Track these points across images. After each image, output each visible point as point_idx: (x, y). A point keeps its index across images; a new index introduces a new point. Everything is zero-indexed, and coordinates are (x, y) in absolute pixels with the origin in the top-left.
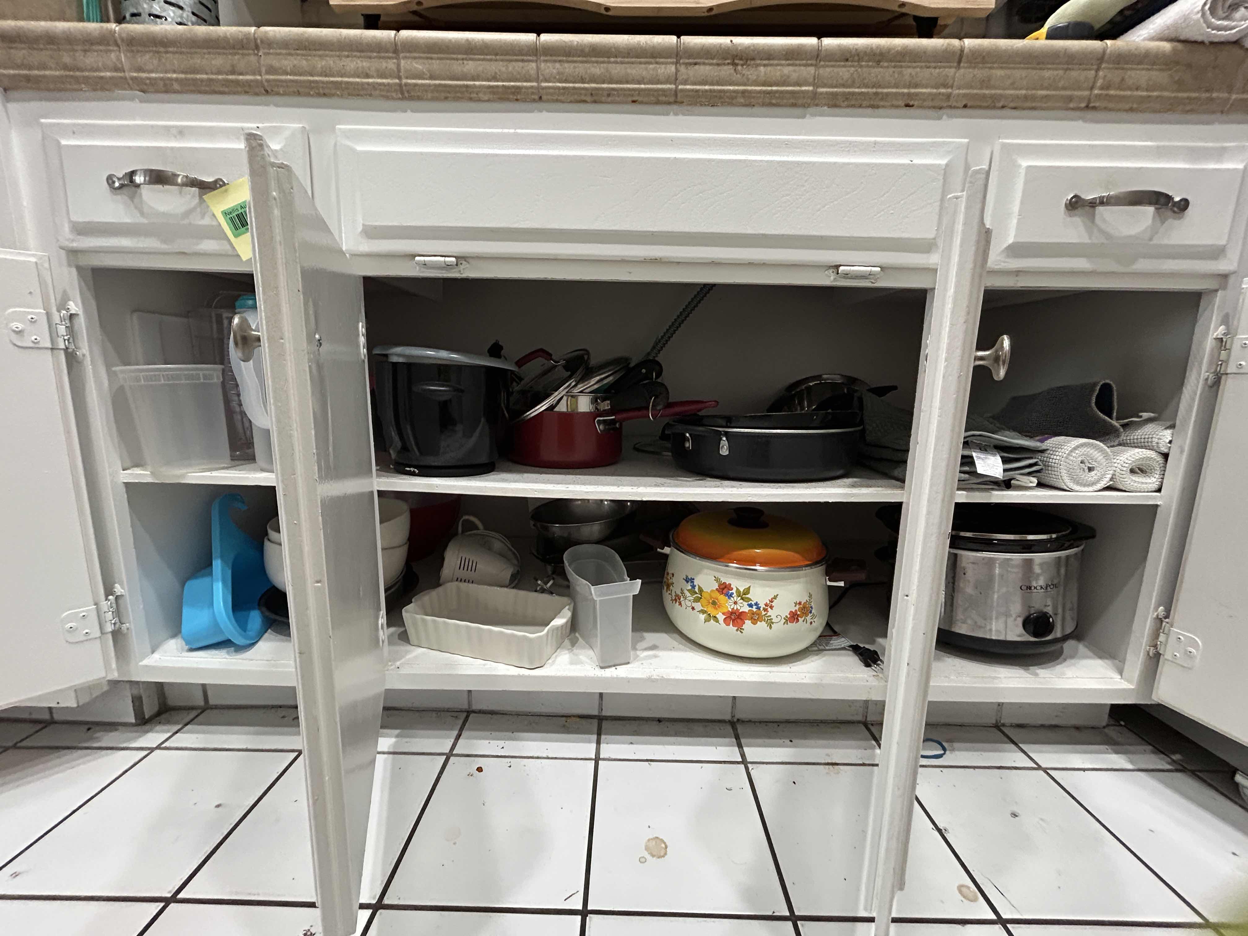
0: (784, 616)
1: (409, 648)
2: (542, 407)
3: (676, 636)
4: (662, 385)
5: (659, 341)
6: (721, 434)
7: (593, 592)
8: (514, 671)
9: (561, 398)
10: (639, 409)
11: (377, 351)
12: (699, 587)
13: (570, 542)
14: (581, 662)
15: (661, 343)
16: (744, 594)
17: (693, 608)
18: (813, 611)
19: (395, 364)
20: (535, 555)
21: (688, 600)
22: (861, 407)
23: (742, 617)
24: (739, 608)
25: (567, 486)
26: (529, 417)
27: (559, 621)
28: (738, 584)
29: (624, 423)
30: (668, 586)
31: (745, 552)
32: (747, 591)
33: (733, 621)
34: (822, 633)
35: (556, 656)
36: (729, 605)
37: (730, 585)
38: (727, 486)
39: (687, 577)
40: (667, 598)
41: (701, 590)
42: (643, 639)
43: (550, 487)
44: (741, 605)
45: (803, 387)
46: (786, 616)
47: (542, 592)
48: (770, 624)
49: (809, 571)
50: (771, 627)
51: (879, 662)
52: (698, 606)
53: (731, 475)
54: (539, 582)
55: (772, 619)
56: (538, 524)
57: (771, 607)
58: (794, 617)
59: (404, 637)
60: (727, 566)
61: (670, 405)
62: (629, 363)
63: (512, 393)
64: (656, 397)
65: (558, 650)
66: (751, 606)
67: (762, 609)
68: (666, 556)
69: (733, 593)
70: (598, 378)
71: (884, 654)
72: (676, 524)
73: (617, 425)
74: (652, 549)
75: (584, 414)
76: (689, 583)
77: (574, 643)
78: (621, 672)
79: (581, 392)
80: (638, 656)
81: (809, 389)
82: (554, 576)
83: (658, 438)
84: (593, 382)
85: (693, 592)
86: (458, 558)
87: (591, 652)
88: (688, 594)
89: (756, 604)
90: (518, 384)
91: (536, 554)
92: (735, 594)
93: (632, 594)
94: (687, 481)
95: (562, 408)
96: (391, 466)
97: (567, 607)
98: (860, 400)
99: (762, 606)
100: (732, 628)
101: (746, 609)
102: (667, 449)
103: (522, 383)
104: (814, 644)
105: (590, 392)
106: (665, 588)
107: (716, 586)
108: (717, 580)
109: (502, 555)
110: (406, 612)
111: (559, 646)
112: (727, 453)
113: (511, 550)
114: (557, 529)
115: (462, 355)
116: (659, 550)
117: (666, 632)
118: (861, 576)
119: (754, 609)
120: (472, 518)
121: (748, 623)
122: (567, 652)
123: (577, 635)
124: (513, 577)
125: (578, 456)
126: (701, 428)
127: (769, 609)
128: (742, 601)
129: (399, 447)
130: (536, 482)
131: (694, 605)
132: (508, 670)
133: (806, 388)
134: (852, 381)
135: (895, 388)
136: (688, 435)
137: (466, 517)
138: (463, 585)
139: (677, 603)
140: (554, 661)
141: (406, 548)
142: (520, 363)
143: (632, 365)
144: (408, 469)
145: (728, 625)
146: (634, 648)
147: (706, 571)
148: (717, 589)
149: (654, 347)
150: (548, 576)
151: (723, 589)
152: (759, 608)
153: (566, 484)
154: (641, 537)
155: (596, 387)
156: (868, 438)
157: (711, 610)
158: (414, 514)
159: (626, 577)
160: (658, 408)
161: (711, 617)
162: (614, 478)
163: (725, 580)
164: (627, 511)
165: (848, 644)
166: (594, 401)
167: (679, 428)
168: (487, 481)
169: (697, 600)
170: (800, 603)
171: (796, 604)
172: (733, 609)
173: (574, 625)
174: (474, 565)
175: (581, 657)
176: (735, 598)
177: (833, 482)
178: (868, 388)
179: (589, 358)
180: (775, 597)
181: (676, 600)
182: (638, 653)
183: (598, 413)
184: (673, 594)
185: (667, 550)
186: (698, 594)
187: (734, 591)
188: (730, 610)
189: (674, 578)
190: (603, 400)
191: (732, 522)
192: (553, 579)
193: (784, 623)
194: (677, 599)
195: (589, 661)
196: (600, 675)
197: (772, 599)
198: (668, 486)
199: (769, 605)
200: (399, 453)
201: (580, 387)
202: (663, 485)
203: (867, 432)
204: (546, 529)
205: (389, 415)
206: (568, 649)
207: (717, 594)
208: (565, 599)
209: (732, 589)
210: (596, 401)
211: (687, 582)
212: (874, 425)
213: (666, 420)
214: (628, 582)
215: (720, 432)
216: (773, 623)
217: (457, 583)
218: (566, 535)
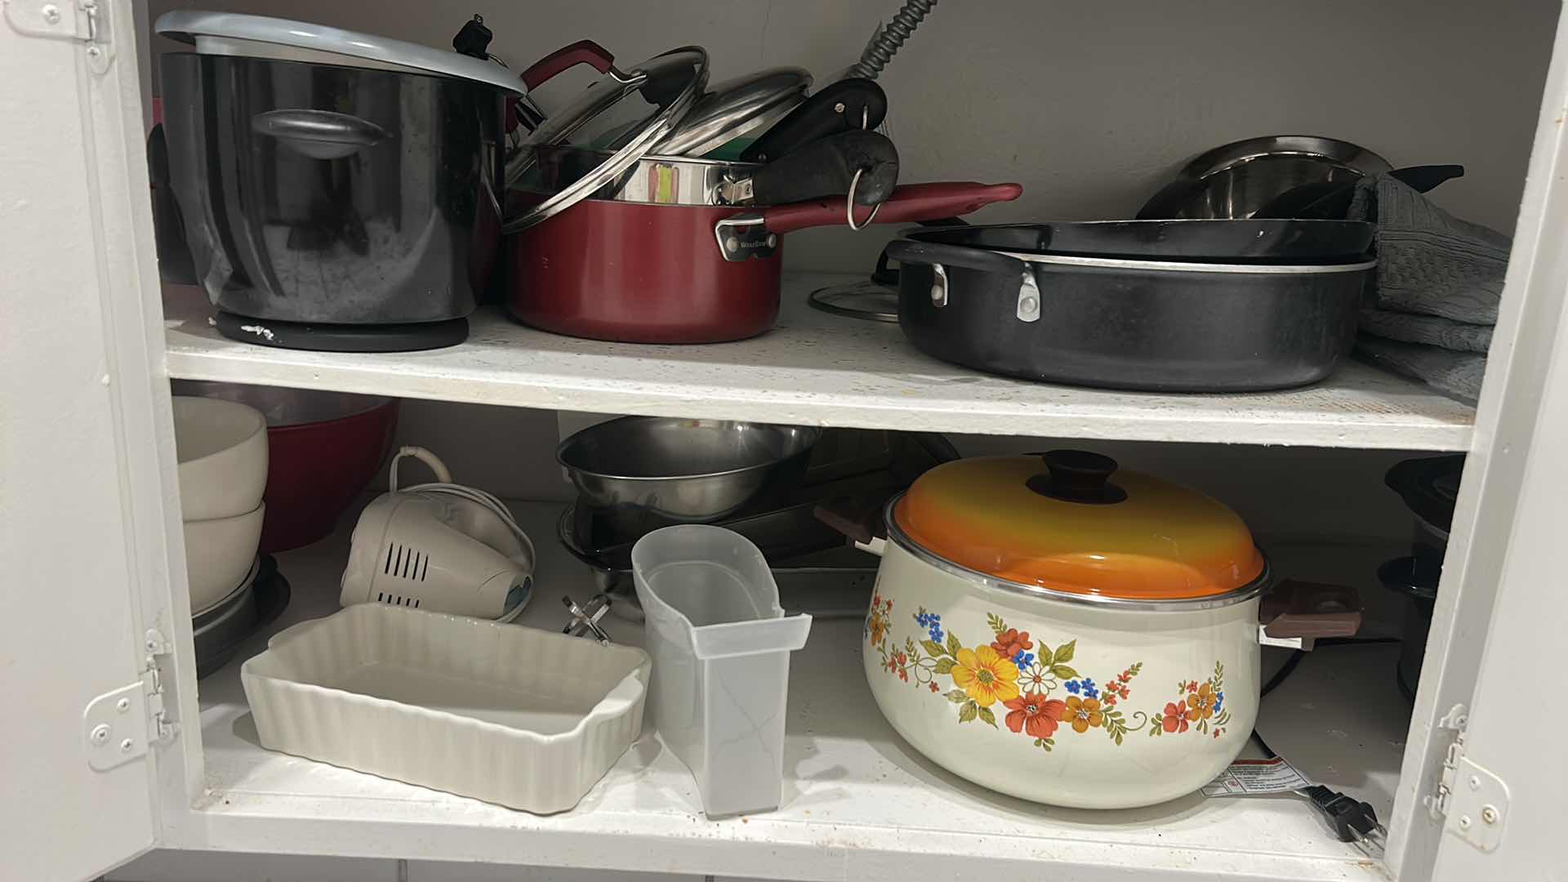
0: (1151, 715)
1: (254, 754)
2: (584, 188)
3: (892, 748)
4: (884, 140)
5: (883, 38)
6: (1025, 270)
7: (695, 640)
8: (502, 818)
9: (634, 167)
10: (822, 201)
11: (165, 25)
12: (951, 638)
13: (652, 519)
14: (660, 804)
15: (886, 43)
16: (1060, 660)
17: (934, 687)
18: (1222, 707)
19: (210, 60)
20: (569, 548)
21: (923, 667)
22: (1372, 214)
23: (1049, 713)
24: (1044, 691)
25: (642, 384)
26: (553, 212)
27: (613, 706)
28: (1044, 635)
29: (788, 237)
30: (877, 629)
31: (1065, 560)
32: (1067, 652)
33: (1030, 720)
34: (1241, 754)
35: (605, 786)
36: (1021, 684)
37: (1026, 635)
38: (1031, 399)
39: (922, 611)
40: (873, 657)
41: (954, 645)
42: (813, 751)
43: (596, 385)
44: (1052, 685)
45: (1227, 166)
46: (1158, 716)
47: (580, 635)
48: (1118, 732)
49: (1219, 609)
50: (1119, 741)
51: (1374, 831)
52: (947, 683)
53: (1042, 369)
54: (574, 609)
55: (1123, 721)
56: (578, 474)
57: (1124, 693)
58: (1175, 718)
59: (246, 730)
60: (1021, 591)
61: (899, 193)
62: (805, 86)
63: (516, 151)
64: (867, 170)
65: (611, 773)
66: (1073, 687)
67: (1099, 696)
68: (875, 560)
69: (1032, 656)
70: (725, 120)
71: (1389, 814)
72: (901, 486)
73: (770, 241)
74: (842, 540)
75: (690, 210)
76: (927, 628)
77: (648, 756)
78: (757, 829)
79: (682, 154)
80: (798, 793)
81: (1240, 169)
82: (611, 596)
83: (869, 279)
84: (711, 132)
85: (934, 647)
86: (381, 550)
87: (686, 780)
88: (922, 651)
89: (1088, 684)
90: (532, 129)
91: (571, 544)
92: (1036, 659)
93: (786, 650)
94: (931, 382)
95: (636, 192)
96: (212, 322)
97: (636, 672)
98: (1372, 197)
99: (1101, 688)
100: (1025, 739)
101: (1061, 694)
102: (887, 306)
103: (543, 127)
104: (1218, 781)
105: (703, 157)
106: (870, 634)
107: (991, 637)
108: (995, 622)
109: (489, 542)
110: (250, 671)
111: (612, 762)
112: (1036, 316)
113: (515, 533)
114: (621, 488)
115: (377, 45)
116: (857, 544)
117: (869, 737)
118: (1346, 626)
119: (1081, 695)
120: (422, 454)
121: (1064, 727)
122: (630, 776)
123: (658, 736)
124: (516, 595)
125: (669, 314)
126: (974, 253)
127: (1118, 698)
128: (1052, 675)
129: (227, 274)
130: (567, 374)
131: (937, 678)
132: (488, 815)
133: (1233, 167)
134: (1347, 152)
135: (1457, 171)
136: (940, 269)
137: (406, 451)
138: (394, 612)
139: (898, 673)
140: (599, 799)
141: (256, 520)
142: (535, 75)
143: (811, 91)
144: (249, 329)
145: (1016, 729)
146: (791, 774)
147: (969, 599)
148: (993, 645)
149: (869, 54)
150: (598, 596)
151: (1008, 645)
152: (1092, 694)
153: (636, 379)
154: (819, 513)
155: (719, 141)
156: (1386, 293)
157: (974, 692)
158: (280, 442)
159: (777, 607)
160: (871, 198)
161: (971, 710)
162: (757, 368)
163: (1015, 622)
164: (789, 450)
165: (1302, 784)
166: (717, 177)
167: (920, 252)
168: (441, 364)
169: (945, 668)
170: (1193, 686)
171: (1183, 687)
172: (1031, 692)
173: (650, 713)
174: (422, 563)
175: (663, 790)
176: (1036, 667)
177: (1294, 396)
178: (1390, 170)
179: (703, 70)
180: (1135, 669)
181: (893, 664)
182: (800, 784)
183: (724, 209)
184: (888, 650)
185: (877, 545)
186: (947, 653)
187: (1034, 651)
188: (1024, 695)
189: (891, 613)
190: (740, 175)
191: (1037, 485)
192: (609, 603)
193: (1152, 732)
194: (897, 662)
195: (679, 800)
196: (705, 835)
197: (1127, 673)
198: (885, 394)
199: (1119, 688)
200: (227, 289)
201: (680, 141)
202: (872, 391)
203: (1384, 278)
204: (596, 485)
205: (195, 192)
206: (635, 771)
207: (993, 658)
208: (633, 652)
209: (1031, 646)
210: (720, 179)
211: (923, 623)
212: (1401, 260)
213: (892, 233)
214: (782, 618)
215: (1023, 262)
216: (1125, 730)
217: (377, 605)
218: (641, 501)
